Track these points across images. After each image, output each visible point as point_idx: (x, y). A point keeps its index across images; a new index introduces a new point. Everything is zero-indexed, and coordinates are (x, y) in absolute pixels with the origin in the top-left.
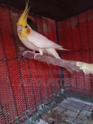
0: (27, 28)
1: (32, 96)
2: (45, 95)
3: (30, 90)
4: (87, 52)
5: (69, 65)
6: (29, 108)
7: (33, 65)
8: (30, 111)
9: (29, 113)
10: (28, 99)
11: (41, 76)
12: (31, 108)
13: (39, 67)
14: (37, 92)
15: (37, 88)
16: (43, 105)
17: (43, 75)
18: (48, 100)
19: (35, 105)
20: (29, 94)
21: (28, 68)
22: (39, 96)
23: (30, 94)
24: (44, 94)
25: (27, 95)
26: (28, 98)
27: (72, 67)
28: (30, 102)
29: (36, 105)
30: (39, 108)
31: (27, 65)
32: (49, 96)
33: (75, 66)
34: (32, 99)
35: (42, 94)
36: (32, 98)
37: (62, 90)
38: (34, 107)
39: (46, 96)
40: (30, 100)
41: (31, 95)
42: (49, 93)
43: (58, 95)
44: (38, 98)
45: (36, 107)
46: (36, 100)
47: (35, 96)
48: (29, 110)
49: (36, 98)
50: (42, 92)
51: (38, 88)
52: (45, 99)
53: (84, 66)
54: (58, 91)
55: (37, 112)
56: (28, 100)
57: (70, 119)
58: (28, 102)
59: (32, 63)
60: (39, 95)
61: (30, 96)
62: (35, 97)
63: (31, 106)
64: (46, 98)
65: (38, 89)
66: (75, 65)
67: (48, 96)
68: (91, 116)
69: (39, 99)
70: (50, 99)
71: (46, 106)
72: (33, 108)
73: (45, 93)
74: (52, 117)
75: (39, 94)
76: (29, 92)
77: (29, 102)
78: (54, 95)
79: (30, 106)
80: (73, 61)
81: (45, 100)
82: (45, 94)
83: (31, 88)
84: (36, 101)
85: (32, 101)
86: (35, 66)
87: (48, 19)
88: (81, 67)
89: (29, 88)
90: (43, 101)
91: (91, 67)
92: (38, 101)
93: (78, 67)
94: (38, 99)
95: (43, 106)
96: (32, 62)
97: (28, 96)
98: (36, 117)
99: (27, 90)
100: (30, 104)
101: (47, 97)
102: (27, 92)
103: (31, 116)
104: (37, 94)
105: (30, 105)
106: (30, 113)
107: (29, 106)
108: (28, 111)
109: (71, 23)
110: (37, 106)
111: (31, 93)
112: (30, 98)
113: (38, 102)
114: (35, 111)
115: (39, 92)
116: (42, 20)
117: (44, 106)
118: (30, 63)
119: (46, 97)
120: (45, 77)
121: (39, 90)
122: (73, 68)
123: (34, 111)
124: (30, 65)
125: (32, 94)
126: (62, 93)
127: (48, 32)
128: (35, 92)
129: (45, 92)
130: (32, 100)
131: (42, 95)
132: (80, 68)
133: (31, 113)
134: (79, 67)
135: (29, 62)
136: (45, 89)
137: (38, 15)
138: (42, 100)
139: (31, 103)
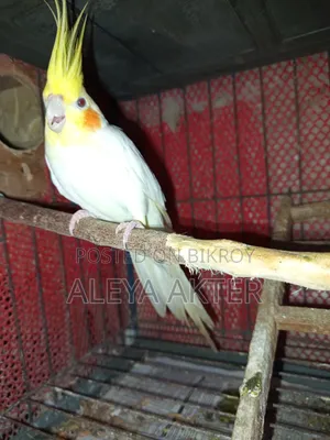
0: (85, 108)
1: (16, 360)
2: (67, 353)
3: (11, 337)
5: (146, 243)
6: (4, 405)
10: (1, 372)
12: (11, 406)
14: (35, 343)
16: (58, 390)
18: (76, 370)
19: (27, 395)
22: (44, 357)
23: (7, 353)
24: (62, 349)
28: (9, 382)
29: (32, 392)
32: (82, 358)
33: (162, 246)
34: (16, 371)
36: (16, 367)
37: (129, 333)
38: (24, 398)
39: (69, 356)
40: (8, 375)
41: (13, 357)
42: (80, 345)
43: (114, 351)
44: (38, 365)
45: (30, 398)
46: (31, 373)
47: (29, 359)
48: (4, 412)
49: (31, 366)
50: (55, 344)
51: (41, 329)
52: (64, 368)
54: (115, 339)
60: (42, 355)
61: (8, 360)
62: (28, 364)
63: (12, 396)
64: (69, 365)
65: (42, 332)
66: (163, 242)
67: (77, 357)
69: (44, 368)
70: (85, 368)
71: (70, 393)
72: (19, 406)
73: (66, 347)
74: (91, 430)
75: (44, 350)
78: (100, 351)
79: (8, 399)
81: (65, 372)
82: (68, 350)
83: (12, 331)
84: (33, 379)
85: (15, 379)
88: (179, 250)
89: (4, 331)
90: (60, 374)
92: (39, 378)
94: (38, 371)
95: (56, 394)
100: (7, 392)
101: (71, 362)
103: (11, 436)
104: (36, 352)
105: (9, 395)
106: (4, 424)
107: (5, 397)
109: (161, 111)
110: (34, 394)
111: (12, 350)
112: (6, 366)
113: (39, 382)
114: (27, 416)
115: (42, 344)
117: (63, 394)
119: (68, 361)
121: (42, 337)
123: (22, 415)
125: (14, 352)
126: (129, 342)
128: (29, 345)
129: (67, 343)
130: (16, 375)
131: (55, 354)
133: (8, 426)
136: (67, 332)
138: (56, 374)
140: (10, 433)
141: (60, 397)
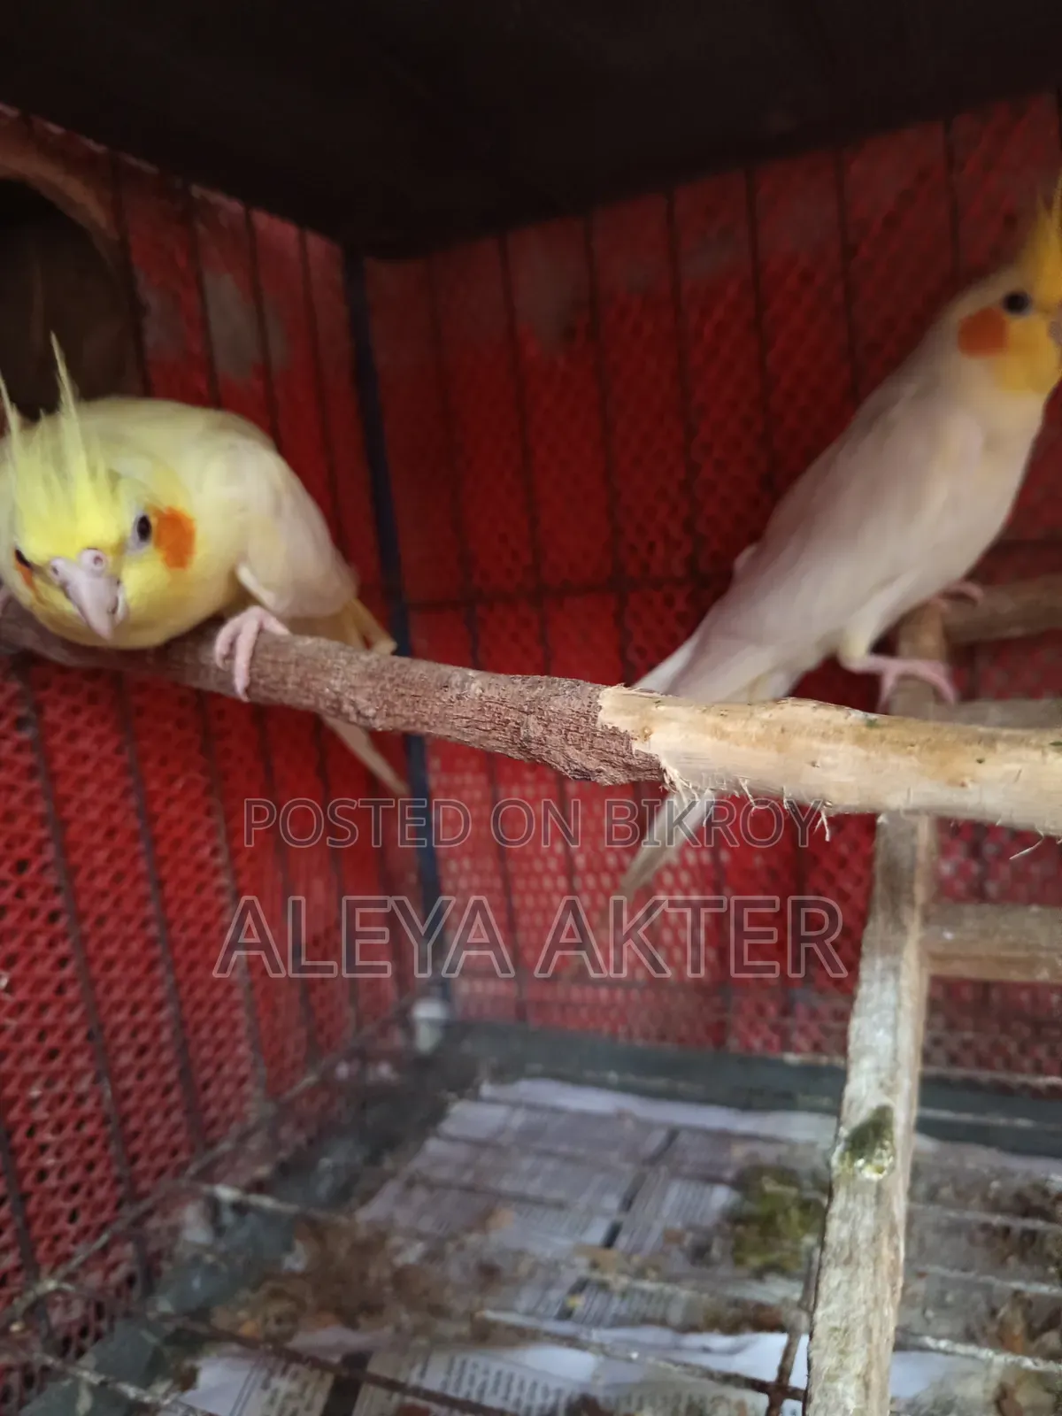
1: (88, 1106)
2: (243, 1081)
3: (68, 1035)
4: (669, 601)
5: (532, 719)
6: (62, 1247)
7: (84, 744)
8: (70, 1277)
9: (56, 1316)
10: (43, 1148)
11: (185, 871)
12: (81, 1252)
13: (163, 761)
14: (142, 1051)
15: (142, 1015)
16: (226, 1193)
17: (215, 852)
18: (273, 1134)
19: (129, 1213)
20: (49, 1084)
21: (31, 772)
22: (174, 1096)
23: (60, 1086)
24: (227, 1070)
25: (35, 1092)
26: (47, 1136)
27: (555, 738)
28: (72, 1178)
29: (146, 1204)
30: (175, 1231)
31: (26, 735)
32: (289, 1095)
33: (584, 727)
34: (91, 1141)
35: (207, 1073)
36: (88, 1129)
37: (427, 1012)
38: (119, 1226)
39: (248, 1088)
40: (70, 1154)
41: (81, 1099)
42: (282, 1053)
43: (385, 1070)
44: (156, 1120)
45: (138, 1222)
46: (137, 1145)
47: (130, 1104)
48: (61, 1271)
49: (133, 1125)
50: (206, 1052)
51: (159, 1007)
52: (235, 1128)
53: (673, 725)
54: (384, 1031)
55: (149, 1290)
56: (49, 1161)
57: (526, 1299)
58: (42, 1174)
59: (80, 721)
60: (167, 1090)
61: (64, 1109)
62: (125, 1120)
63: (82, 1220)
64: (253, 1118)
65: (163, 1015)
66: (589, 715)
67: (273, 1090)
68: (727, 1227)
69: (175, 1129)
70: (300, 1125)
72: (105, 1250)
73: (240, 1061)
74: (337, 1312)
75: (171, 1076)
76: (57, 1064)
77: (52, 1182)
78: (343, 1070)
79: (72, 1229)
80: (567, 682)
81: (244, 1138)
82: (243, 1070)
83: (73, 1018)
84: (141, 1165)
85: (90, 1166)
86: (118, 750)
87: (262, 220)
88: (646, 737)
89: (49, 1017)
90: (225, 1146)
91: (729, 727)
92: (161, 1160)
93: (614, 733)
94: (158, 1140)
95: (217, 1207)
96: (75, 711)
97: (39, 1113)
98: (152, 1340)
99: (29, 1040)
100: (68, 1206)
101: (256, 1107)
102: (31, 1066)
103: (88, 1341)
104: (150, 1079)
105: (73, 1218)
106: (67, 1305)
107: (62, 1224)
108: (51, 1285)
110: (149, 1213)
111: (77, 1076)
112: (68, 1131)
113: (161, 1172)
114: (130, 1280)
115: (166, 1057)
116: (201, 229)
117: (240, 1206)
118: (52, 715)
119: (248, 1106)
120: (237, 874)
121: (165, 1035)
122: (571, 751)
123: (117, 1276)
124: (56, 740)
125: (84, 1085)
126: (426, 1040)
127: (264, 370)
128: (125, 1059)
129: (242, 1050)
130: (91, 1153)
131: (206, 1086)
132: (636, 746)
133: (77, 1311)
134: (625, 738)
135: (39, 708)
136: (240, 1014)
137: (148, 168)
138: (212, 1145)
139: (74, 1189)
140: (83, 1333)
141: (228, 1218)
